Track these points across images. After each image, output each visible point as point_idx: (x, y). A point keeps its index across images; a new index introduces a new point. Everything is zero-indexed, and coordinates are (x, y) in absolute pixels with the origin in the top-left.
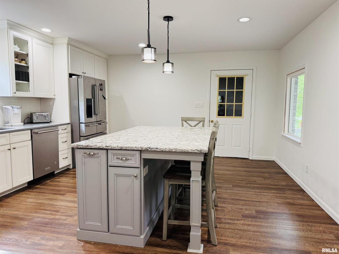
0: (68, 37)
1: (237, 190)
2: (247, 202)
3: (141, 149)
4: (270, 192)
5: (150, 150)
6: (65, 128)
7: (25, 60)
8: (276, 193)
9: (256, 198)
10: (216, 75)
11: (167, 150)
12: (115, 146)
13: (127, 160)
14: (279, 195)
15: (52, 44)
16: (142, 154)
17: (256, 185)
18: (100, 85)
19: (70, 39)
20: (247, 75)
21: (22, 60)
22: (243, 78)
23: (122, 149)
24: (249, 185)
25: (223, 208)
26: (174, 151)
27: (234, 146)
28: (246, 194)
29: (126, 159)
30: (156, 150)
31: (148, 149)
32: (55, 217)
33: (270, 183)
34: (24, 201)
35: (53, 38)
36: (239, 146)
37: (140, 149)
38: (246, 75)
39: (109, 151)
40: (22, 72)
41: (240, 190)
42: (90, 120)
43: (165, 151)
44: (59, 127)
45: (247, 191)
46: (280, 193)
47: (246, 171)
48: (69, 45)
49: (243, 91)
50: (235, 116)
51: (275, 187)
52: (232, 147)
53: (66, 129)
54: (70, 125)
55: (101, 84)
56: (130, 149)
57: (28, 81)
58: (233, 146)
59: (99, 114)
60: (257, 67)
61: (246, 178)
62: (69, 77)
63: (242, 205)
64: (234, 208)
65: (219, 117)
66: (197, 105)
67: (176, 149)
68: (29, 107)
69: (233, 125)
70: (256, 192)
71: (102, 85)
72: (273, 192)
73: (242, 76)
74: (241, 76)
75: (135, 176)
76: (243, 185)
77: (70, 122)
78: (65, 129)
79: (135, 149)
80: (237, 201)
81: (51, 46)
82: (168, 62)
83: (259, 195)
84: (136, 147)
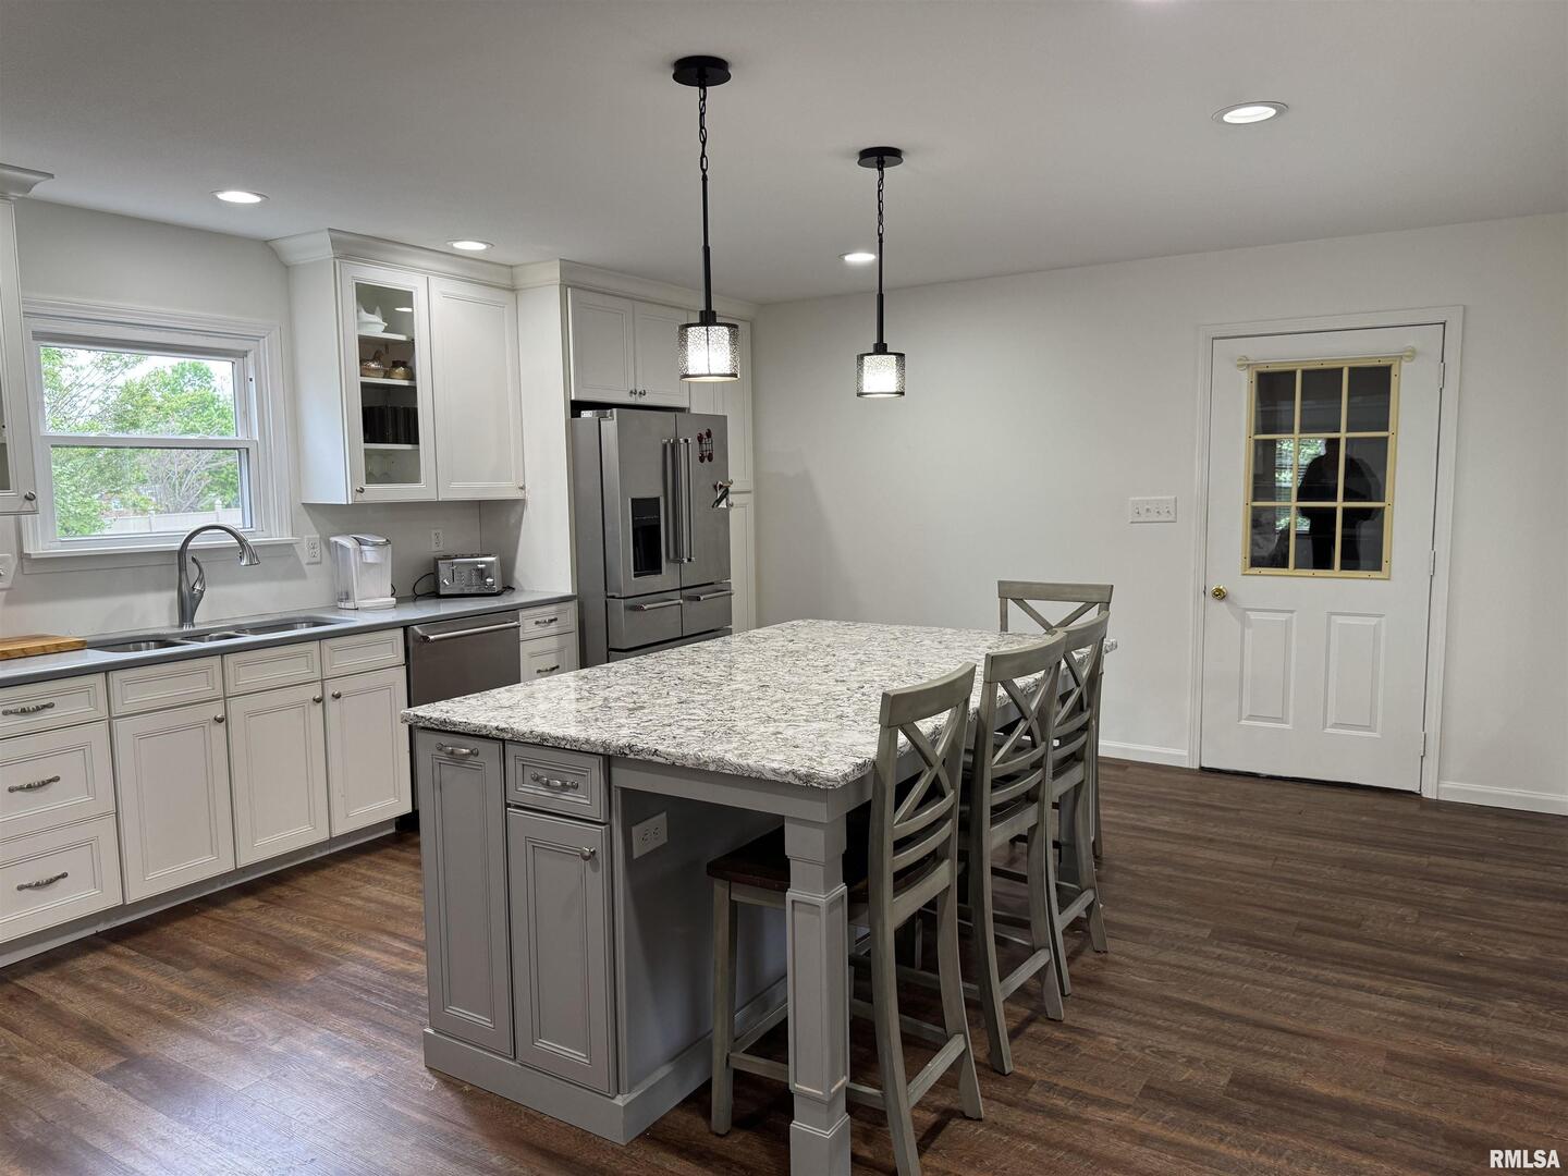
0: (561, 260)
1: (1219, 958)
2: (1227, 1026)
3: (605, 749)
4: (1400, 990)
5: (631, 756)
6: (553, 617)
7: (404, 364)
8: (1431, 1002)
9: (1286, 1014)
10: (1239, 363)
11: (689, 764)
12: (525, 729)
13: (565, 788)
14: (1440, 1014)
15: (513, 289)
16: (615, 771)
17: (1344, 944)
18: (700, 439)
19: (568, 267)
20: (1413, 354)
21: (396, 364)
22: (1388, 369)
23: (545, 744)
24: (1304, 939)
25: (1081, 1034)
26: (712, 768)
27: (1335, 725)
28: (1255, 982)
29: (564, 785)
30: (651, 757)
31: (627, 752)
32: (409, 967)
33: (1438, 940)
34: (352, 890)
35: (511, 267)
36: (1368, 728)
37: (601, 751)
38: (1401, 357)
39: (509, 747)
40: (395, 410)
41: (1237, 958)
42: (652, 582)
43: (683, 767)
44: (522, 614)
45: (1273, 970)
46: (1449, 1006)
47: (1349, 864)
48: (569, 290)
49: (1386, 438)
50: (1343, 567)
51: (1454, 968)
52: (1325, 727)
53: (555, 620)
54: (572, 607)
55: (704, 433)
56: (568, 747)
57: (416, 442)
58: (1331, 719)
59: (689, 560)
60: (1465, 309)
61: (1320, 898)
62: (572, 417)
63: (1184, 1036)
64: (1135, 1047)
65: (1256, 570)
66: (1143, 512)
67: (721, 760)
68: (433, 537)
69: (1333, 617)
70: (1316, 979)
71: (710, 439)
72: (1419, 991)
73: (1383, 363)
74: (1376, 363)
75: (587, 854)
76: (1272, 934)
77: (576, 593)
78: (551, 621)
79: (586, 747)
80: (1177, 1011)
81: (509, 296)
82: (881, 349)
83: (1323, 997)
84: (587, 741)
